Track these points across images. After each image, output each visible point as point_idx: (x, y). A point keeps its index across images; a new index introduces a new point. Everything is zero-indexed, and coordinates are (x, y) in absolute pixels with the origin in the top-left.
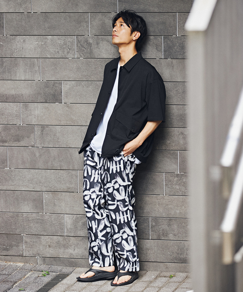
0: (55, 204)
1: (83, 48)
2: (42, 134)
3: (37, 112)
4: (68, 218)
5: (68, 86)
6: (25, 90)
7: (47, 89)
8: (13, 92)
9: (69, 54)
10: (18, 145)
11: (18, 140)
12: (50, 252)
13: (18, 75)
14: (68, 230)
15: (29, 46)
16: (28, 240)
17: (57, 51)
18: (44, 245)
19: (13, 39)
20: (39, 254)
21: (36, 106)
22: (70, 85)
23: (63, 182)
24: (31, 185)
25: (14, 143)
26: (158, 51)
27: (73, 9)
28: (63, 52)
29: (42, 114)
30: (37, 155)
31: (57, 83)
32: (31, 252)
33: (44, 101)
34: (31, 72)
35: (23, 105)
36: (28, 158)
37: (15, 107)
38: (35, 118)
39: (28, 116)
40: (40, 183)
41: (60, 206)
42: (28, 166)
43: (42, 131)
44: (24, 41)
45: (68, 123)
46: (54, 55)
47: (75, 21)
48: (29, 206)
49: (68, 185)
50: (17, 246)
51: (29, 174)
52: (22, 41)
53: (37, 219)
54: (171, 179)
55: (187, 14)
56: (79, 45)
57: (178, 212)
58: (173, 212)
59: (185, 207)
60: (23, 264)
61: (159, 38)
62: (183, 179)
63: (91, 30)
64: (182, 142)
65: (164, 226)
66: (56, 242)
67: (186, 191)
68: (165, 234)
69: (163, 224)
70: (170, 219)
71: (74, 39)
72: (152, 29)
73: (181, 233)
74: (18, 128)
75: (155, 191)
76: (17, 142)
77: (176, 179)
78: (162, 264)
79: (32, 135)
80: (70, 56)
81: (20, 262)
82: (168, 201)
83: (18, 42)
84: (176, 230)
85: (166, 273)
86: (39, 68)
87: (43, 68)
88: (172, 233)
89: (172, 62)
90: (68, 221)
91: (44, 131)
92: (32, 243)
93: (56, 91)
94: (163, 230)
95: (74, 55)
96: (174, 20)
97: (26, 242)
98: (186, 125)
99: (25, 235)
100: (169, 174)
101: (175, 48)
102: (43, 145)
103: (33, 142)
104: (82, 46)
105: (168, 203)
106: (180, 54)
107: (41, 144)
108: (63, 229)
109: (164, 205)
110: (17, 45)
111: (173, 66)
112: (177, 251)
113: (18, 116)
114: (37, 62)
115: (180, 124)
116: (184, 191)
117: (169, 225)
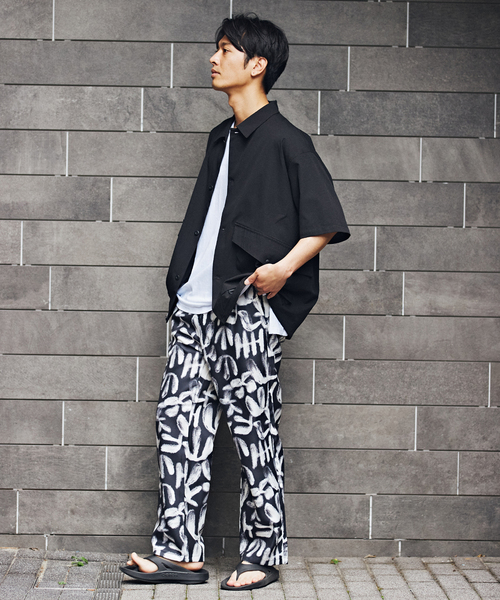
0: (87, 425)
1: (157, 112)
2: (66, 283)
3: (56, 239)
4: (113, 454)
5: (124, 188)
6: (32, 195)
7: (79, 193)
8: (7, 199)
9: (129, 123)
10: (14, 306)
11: (15, 297)
12: (73, 524)
13: (19, 164)
14: (112, 477)
15: (45, 106)
16: (28, 501)
17: (103, 116)
18: (61, 511)
19: (11, 92)
20: (49, 529)
21: (55, 226)
22: (128, 185)
23: (105, 381)
24: (38, 387)
25: (6, 301)
27: (140, 35)
28: (116, 118)
29: (68, 243)
30: (54, 325)
31: (101, 181)
32: (33, 525)
33: (72, 217)
34: (47, 158)
35: (28, 224)
36: (35, 332)
37: (10, 228)
38: (51, 250)
39: (36, 248)
40: (58, 382)
41: (97, 430)
42: (32, 348)
43: (66, 277)
44: (35, 96)
45: (122, 261)
46: (97, 125)
47: (142, 57)
48: (31, 430)
49: (116, 387)
50: (4, 513)
51: (33, 366)
52: (30, 95)
53: (49, 458)
54: (328, 370)
55: (370, 49)
56: (150, 105)
57: (341, 436)
58: (330, 438)
59: (355, 427)
60: (16, 550)
61: (311, 94)
62: (353, 371)
63: (174, 77)
64: (352, 297)
65: (313, 466)
66: (88, 504)
67: (358, 394)
68: (314, 481)
69: (309, 462)
70: (325, 450)
71: (140, 94)
72: (299, 76)
73: (345, 479)
74: (16, 271)
75: (296, 396)
76: (12, 300)
77: (338, 371)
78: (305, 543)
79: (44, 284)
80: (130, 126)
81: (9, 546)
82: (320, 415)
83: (22, 98)
84: (335, 473)
85: (316, 559)
86: (64, 150)
87: (72, 150)
88: (327, 479)
89: (337, 142)
90: (114, 459)
91: (70, 276)
92: (35, 507)
93: (98, 196)
94: (310, 473)
95: (139, 125)
96: (344, 61)
97: (22, 505)
98: (362, 263)
99: (21, 490)
100: (325, 363)
101: (345, 113)
102: (65, 306)
103: (47, 300)
104: (156, 108)
105: (321, 420)
106: (354, 126)
107: (62, 303)
108: (103, 476)
109: (313, 424)
110: (19, 104)
111: (339, 150)
112: (336, 514)
113: (15, 247)
114: (60, 138)
115: (351, 263)
116: (353, 394)
117: (322, 463)
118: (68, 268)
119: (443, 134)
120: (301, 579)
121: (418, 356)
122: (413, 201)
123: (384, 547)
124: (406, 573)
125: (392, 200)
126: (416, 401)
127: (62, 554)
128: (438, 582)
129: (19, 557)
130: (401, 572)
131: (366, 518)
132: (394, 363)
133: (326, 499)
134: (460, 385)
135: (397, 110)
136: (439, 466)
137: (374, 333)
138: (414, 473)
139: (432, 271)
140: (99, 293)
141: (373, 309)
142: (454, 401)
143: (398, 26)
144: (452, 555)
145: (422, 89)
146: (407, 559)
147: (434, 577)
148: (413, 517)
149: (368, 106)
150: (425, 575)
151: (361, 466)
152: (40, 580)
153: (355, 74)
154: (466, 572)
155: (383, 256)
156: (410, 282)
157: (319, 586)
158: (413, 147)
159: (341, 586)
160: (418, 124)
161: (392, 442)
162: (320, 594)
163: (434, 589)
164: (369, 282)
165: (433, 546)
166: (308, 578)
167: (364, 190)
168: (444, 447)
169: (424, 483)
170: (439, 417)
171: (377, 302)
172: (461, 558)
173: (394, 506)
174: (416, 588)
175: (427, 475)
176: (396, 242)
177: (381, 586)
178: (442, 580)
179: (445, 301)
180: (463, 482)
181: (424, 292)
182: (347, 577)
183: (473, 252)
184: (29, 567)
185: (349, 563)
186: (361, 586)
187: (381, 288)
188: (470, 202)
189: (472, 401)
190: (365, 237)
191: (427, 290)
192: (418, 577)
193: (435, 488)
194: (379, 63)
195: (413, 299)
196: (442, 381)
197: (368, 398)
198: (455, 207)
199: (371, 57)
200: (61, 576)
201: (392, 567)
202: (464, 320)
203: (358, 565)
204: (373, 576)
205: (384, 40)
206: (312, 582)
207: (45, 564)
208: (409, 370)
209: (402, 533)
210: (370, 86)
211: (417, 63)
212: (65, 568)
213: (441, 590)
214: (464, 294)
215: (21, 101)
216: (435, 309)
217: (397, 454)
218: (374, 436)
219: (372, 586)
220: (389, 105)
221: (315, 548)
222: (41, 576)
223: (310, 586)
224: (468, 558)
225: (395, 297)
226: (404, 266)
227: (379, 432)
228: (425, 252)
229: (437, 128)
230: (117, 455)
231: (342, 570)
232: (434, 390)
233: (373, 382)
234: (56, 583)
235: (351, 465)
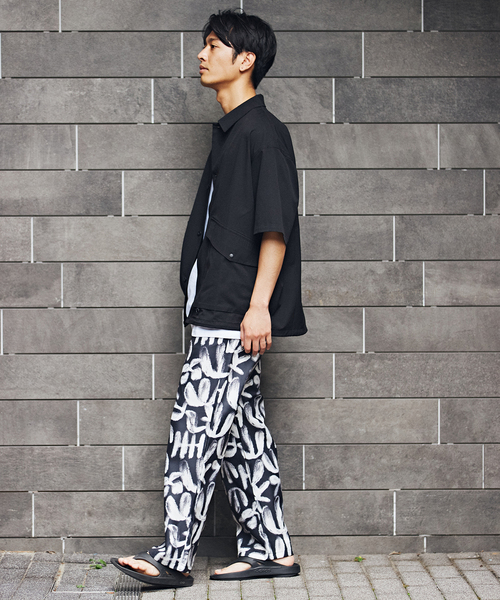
0: (102, 425)
1: (168, 103)
2: (79, 280)
3: (67, 235)
4: (130, 454)
5: (135, 181)
6: (43, 191)
7: (90, 188)
8: (16, 195)
9: (139, 115)
10: (26, 304)
11: (26, 295)
12: (91, 526)
13: (28, 159)
14: (130, 478)
15: (53, 99)
16: (43, 503)
17: (112, 108)
18: (77, 513)
19: (18, 86)
20: (66, 532)
21: (66, 222)
22: (139, 178)
23: (121, 379)
24: (52, 387)
25: (17, 300)
26: (325, 107)
27: (149, 25)
28: (127, 110)
29: (79, 239)
30: (67, 323)
31: (111, 174)
32: (49, 528)
33: (83, 212)
34: (57, 152)
35: (38, 221)
36: (48, 331)
37: (20, 225)
38: (63, 246)
39: (47, 245)
40: (72, 381)
41: (113, 429)
42: (45, 348)
43: (78, 274)
44: (43, 89)
45: (135, 256)
46: (107, 118)
47: (151, 47)
48: (45, 431)
49: (131, 385)
50: (20, 517)
51: (46, 365)
52: (38, 88)
53: (65, 459)
54: (349, 364)
55: (384, 34)
56: (160, 96)
57: (363, 430)
58: (351, 433)
59: (377, 421)
60: (32, 554)
61: (326, 82)
62: (373, 364)
63: (185, 67)
64: (372, 289)
65: (334, 462)
66: (105, 505)
67: (379, 388)
68: (336, 477)
69: (331, 458)
70: (346, 446)
71: (150, 85)
72: (312, 64)
73: (367, 475)
74: (27, 269)
75: (316, 391)
76: (24, 298)
77: (358, 365)
78: (328, 540)
79: (56, 282)
80: (140, 118)
81: (25, 549)
82: (341, 410)
83: (29, 91)
84: (358, 469)
85: (339, 557)
86: (74, 144)
87: (82, 144)
88: (349, 476)
89: (353, 130)
90: (131, 459)
91: (83, 273)
92: (51, 509)
93: (109, 190)
94: (331, 470)
95: (149, 117)
96: (359, 46)
97: (38, 507)
98: (381, 254)
99: (36, 492)
100: (345, 356)
101: (360, 100)
102: (78, 304)
103: (59, 297)
104: (168, 99)
105: (342, 414)
106: (370, 113)
107: (75, 301)
108: (120, 477)
109: (334, 419)
110: (27, 97)
111: (355, 138)
112: (359, 511)
113: (26, 244)
114: (69, 132)
115: (369, 254)
116: (373, 387)
117: (344, 459)
118: (80, 264)
119: (461, 120)
120: (326, 577)
121: (440, 347)
122: (432, 189)
123: (408, 543)
124: (432, 569)
125: (410, 189)
126: (439, 394)
127: (79, 556)
128: (465, 578)
129: (36, 560)
130: (426, 568)
131: (390, 514)
132: (416, 356)
133: (349, 496)
134: (483, 376)
135: (413, 97)
136: (464, 459)
137: (394, 325)
138: (438, 467)
139: (452, 260)
140: (112, 290)
141: (394, 301)
142: (477, 393)
143: (412, 10)
144: (478, 550)
145: (438, 75)
146: (433, 555)
147: (461, 573)
148: (438, 512)
149: (384, 93)
150: (452, 571)
151: (384, 461)
152: (58, 583)
153: (370, 60)
154: (493, 567)
155: (402, 246)
156: (431, 272)
157: (343, 584)
158: (430, 134)
159: (366, 583)
160: (435, 111)
161: (415, 436)
162: (345, 592)
163: (461, 585)
164: (389, 272)
165: (459, 541)
166: (332, 577)
167: (381, 179)
168: (468, 440)
169: (448, 477)
170: (463, 409)
171: (396, 293)
172: (488, 553)
173: (418, 501)
174: (443, 585)
175: (451, 469)
176: (416, 231)
177: (407, 583)
178: (468, 575)
179: (467, 290)
180: (489, 475)
181: (444, 281)
182: (372, 575)
183: (494, 240)
184: (46, 570)
185: (373, 560)
186: (386, 583)
187: (401, 278)
188: (490, 189)
189: (496, 393)
190: (384, 227)
191: (448, 279)
192: (445, 573)
193: (460, 483)
194: (394, 48)
195: (433, 289)
196: (465, 372)
197: (389, 391)
198: (475, 194)
199: (386, 43)
200: (80, 579)
201: (417, 563)
202: (486, 310)
203: (382, 563)
204: (398, 573)
205: (398, 25)
206: (336, 580)
207: (62, 567)
208: (431, 361)
209: (427, 528)
210: (385, 72)
211: (432, 48)
212: (83, 571)
213: (468, 586)
214: (486, 282)
215: (29, 95)
216: (457, 299)
217: (420, 449)
218: (396, 430)
219: (398, 583)
220: (405, 91)
221: (339, 546)
222: (59, 580)
223: (334, 585)
224: (494, 553)
225: (415, 287)
226: (424, 255)
227: (402, 426)
228: (444, 241)
229: (454, 114)
230: (134, 455)
231: (367, 568)
232: (457, 381)
233: (395, 375)
234: (74, 587)
235: (373, 460)
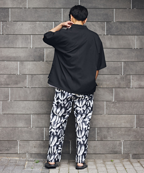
0: (38, 121)
2: (32, 80)
3: (29, 67)
4: (46, 130)
5: (48, 51)
6: (22, 54)
7: (35, 53)
8: (14, 55)
10: (17, 86)
11: (17, 84)
12: (35, 151)
13: (18, 45)
14: (46, 137)
15: (25, 27)
16: (21, 144)
17: (42, 30)
18: (31, 147)
19: (15, 24)
20: (28, 152)
21: (28, 63)
22: (50, 50)
23: (44, 108)
24: (24, 110)
25: (14, 85)
26: (103, 30)
27: (53, 6)
29: (32, 68)
30: (28, 92)
31: (42, 49)
32: (23, 151)
33: (33, 60)
34: (26, 43)
35: (20, 62)
36: (23, 94)
37: (15, 64)
38: (27, 70)
39: (23, 69)
40: (30, 109)
42: (22, 99)
43: (32, 78)
44: (22, 24)
46: (40, 33)
47: (53, 13)
48: (22, 123)
49: (47, 110)
50: (15, 148)
51: (22, 104)
52: (21, 24)
53: (28, 131)
54: (109, 104)
55: (120, 9)
57: (113, 124)
58: (110, 124)
59: (117, 121)
60: (18, 158)
61: (103, 23)
62: (117, 104)
63: (63, 18)
64: (116, 83)
65: (105, 133)
66: (39, 145)
67: (118, 111)
68: (105, 137)
69: (104, 132)
70: (109, 128)
71: (53, 24)
72: (99, 18)
73: (114, 137)
74: (17, 76)
75: (100, 112)
77: (112, 105)
78: (103, 155)
79: (25, 80)
81: (16, 157)
82: (107, 118)
83: (18, 25)
84: (112, 135)
85: (106, 160)
86: (31, 40)
87: (33, 40)
88: (109, 137)
89: (111, 37)
92: (23, 146)
93: (41, 54)
94: (104, 135)
96: (113, 13)
97: (20, 145)
98: (119, 73)
99: (19, 141)
100: (108, 102)
101: (113, 28)
102: (32, 86)
103: (26, 85)
106: (116, 32)
107: (31, 86)
108: (43, 136)
109: (105, 120)
110: (17, 27)
111: (112, 39)
112: (112, 147)
113: (17, 69)
114: (29, 37)
115: (115, 73)
116: (117, 111)
117: (108, 132)
118: (32, 75)
119: (142, 34)
120: (102, 166)
121: (136, 100)
122: (134, 54)
123: (126, 156)
124: (133, 164)
125: (127, 54)
126: (135, 113)
128: (143, 166)
129: (19, 160)
130: (131, 163)
131: (121, 148)
132: (129, 102)
133: (109, 143)
135: (129, 27)
136: (142, 132)
137: (123, 93)
138: (135, 134)
139: (139, 75)
140: (42, 82)
141: (122, 86)
143: (129, 2)
145: (136, 21)
146: (133, 160)
147: (141, 165)
148: (135, 147)
149: (120, 26)
150: (139, 164)
151: (119, 132)
152: (25, 167)
153: (116, 17)
155: (125, 71)
156: (133, 78)
157: (108, 168)
158: (133, 38)
159: (114, 168)
160: (135, 32)
161: (128, 125)
162: (108, 170)
163: (142, 168)
164: (121, 78)
165: (141, 156)
166: (104, 166)
167: (119, 51)
169: (138, 137)
170: (142, 118)
171: (123, 84)
173: (129, 144)
174: (136, 168)
176: (129, 66)
177: (126, 168)
179: (143, 84)
181: (137, 81)
182: (116, 165)
184: (22, 163)
185: (116, 161)
186: (120, 168)
187: (125, 80)
190: (120, 65)
191: (138, 80)
192: (137, 165)
193: (141, 139)
194: (123, 14)
195: (134, 83)
196: (143, 107)
197: (121, 113)
199: (121, 12)
200: (32, 166)
201: (129, 162)
203: (119, 162)
204: (123, 165)
205: (125, 7)
206: (105, 167)
207: (27, 162)
208: (133, 104)
209: (132, 152)
210: (121, 20)
211: (134, 13)
212: (33, 163)
216: (141, 86)
217: (130, 129)
218: (123, 124)
219: (123, 168)
220: (126, 26)
221: (106, 157)
222: (26, 166)
223: (105, 168)
225: (129, 83)
226: (131, 73)
227: (124, 122)
228: (137, 69)
229: (140, 33)
231: (114, 163)
232: (141, 110)
233: (123, 108)
234: (30, 168)
235: (116, 132)
